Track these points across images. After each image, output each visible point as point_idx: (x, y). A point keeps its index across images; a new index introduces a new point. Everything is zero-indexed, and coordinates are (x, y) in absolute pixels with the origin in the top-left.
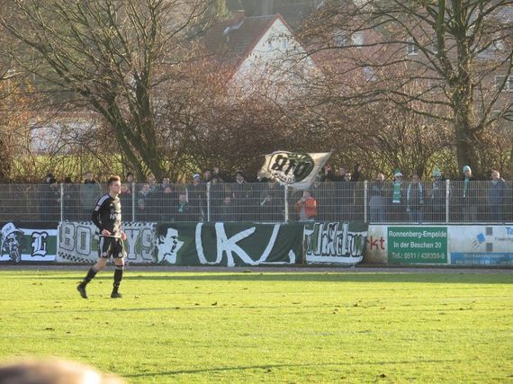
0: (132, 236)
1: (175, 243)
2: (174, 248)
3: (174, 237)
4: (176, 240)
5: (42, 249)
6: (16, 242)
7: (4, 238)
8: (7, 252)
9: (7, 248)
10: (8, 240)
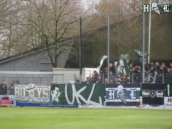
0: (39, 90)
1: (58, 93)
2: (57, 95)
3: (57, 91)
4: (58, 92)
5: (134, 96)
6: (123, 94)
7: (118, 92)
8: (120, 98)
9: (120, 96)
10: (120, 93)
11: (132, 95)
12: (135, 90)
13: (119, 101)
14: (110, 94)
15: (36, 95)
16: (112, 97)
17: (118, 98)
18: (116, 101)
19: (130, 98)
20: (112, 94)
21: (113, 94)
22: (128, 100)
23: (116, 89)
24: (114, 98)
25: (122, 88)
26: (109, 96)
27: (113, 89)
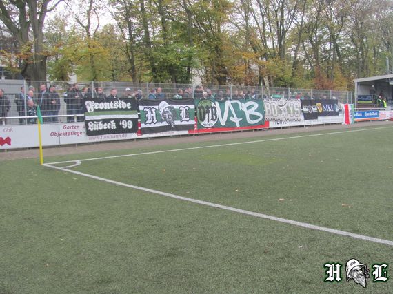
5: (186, 117)
6: (170, 113)
7: (162, 111)
8: (165, 120)
9: (165, 118)
10: (165, 112)
11: (183, 114)
12: (187, 109)
13: (165, 124)
14: (148, 115)
15: (289, 112)
16: (153, 120)
17: (162, 121)
18: (159, 124)
19: (180, 119)
20: (152, 115)
21: (154, 115)
22: (177, 123)
23: (156, 107)
24: (155, 121)
25: (167, 105)
26: (147, 118)
27: (152, 107)
